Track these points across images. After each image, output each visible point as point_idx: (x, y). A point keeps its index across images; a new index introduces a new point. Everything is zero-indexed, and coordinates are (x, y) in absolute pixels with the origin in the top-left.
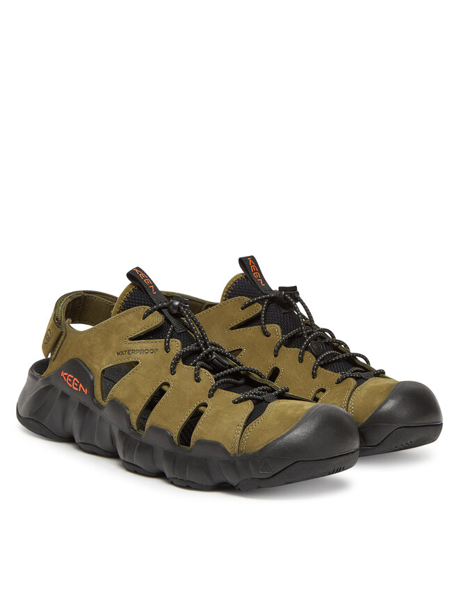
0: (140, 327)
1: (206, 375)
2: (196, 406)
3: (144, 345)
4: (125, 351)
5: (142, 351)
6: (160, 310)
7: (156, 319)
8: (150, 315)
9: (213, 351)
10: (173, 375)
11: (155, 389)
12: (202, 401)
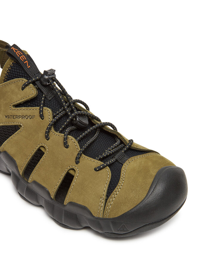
0: (20, 97)
1: (72, 141)
2: (67, 170)
3: (24, 111)
4: (11, 116)
5: (23, 117)
6: (34, 83)
7: (31, 92)
8: (27, 87)
9: (76, 115)
10: (48, 140)
11: (35, 150)
12: (71, 167)
